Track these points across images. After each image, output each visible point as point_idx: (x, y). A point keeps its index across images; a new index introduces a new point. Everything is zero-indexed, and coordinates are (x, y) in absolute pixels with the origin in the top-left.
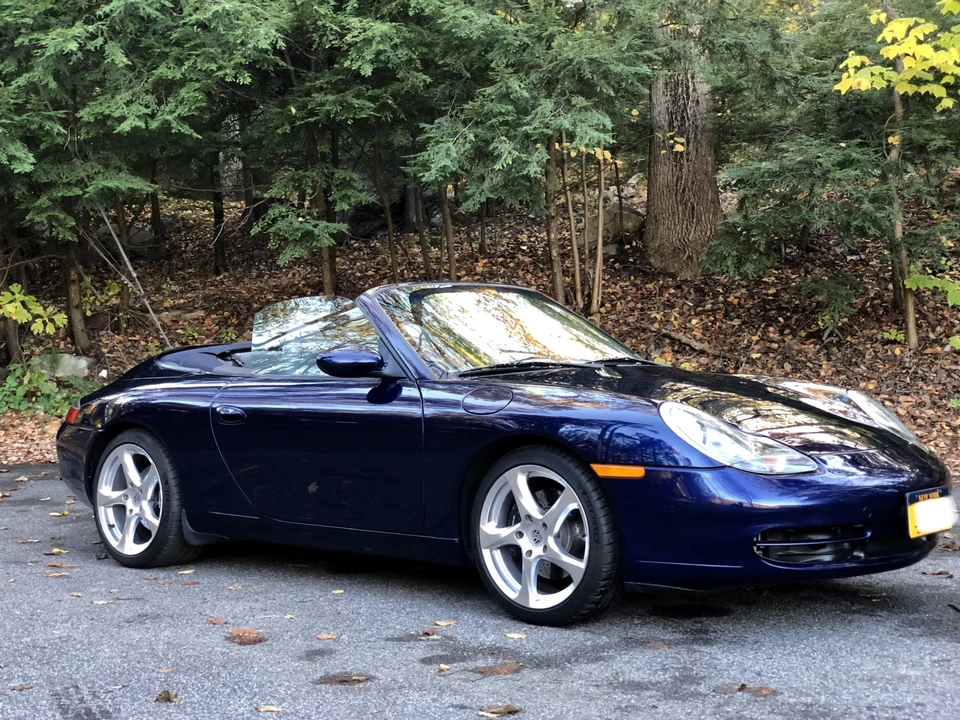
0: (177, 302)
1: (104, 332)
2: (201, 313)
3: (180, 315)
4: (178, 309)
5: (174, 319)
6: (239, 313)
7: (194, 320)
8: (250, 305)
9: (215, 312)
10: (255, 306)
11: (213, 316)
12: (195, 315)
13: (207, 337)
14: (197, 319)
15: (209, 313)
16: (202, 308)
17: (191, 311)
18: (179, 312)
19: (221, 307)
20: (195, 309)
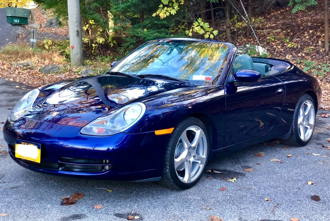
0: (272, 25)
1: (240, 37)
2: (280, 30)
3: (271, 31)
4: (271, 28)
5: (268, 32)
6: (294, 30)
7: (276, 33)
8: (299, 27)
9: (285, 30)
10: (301, 28)
11: (284, 32)
12: (276, 31)
13: (278, 40)
14: (277, 33)
15: (283, 30)
16: (280, 28)
17: (276, 29)
18: (271, 30)
19: (287, 28)
20: (278, 28)
